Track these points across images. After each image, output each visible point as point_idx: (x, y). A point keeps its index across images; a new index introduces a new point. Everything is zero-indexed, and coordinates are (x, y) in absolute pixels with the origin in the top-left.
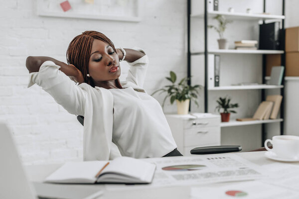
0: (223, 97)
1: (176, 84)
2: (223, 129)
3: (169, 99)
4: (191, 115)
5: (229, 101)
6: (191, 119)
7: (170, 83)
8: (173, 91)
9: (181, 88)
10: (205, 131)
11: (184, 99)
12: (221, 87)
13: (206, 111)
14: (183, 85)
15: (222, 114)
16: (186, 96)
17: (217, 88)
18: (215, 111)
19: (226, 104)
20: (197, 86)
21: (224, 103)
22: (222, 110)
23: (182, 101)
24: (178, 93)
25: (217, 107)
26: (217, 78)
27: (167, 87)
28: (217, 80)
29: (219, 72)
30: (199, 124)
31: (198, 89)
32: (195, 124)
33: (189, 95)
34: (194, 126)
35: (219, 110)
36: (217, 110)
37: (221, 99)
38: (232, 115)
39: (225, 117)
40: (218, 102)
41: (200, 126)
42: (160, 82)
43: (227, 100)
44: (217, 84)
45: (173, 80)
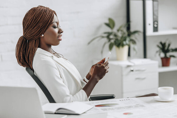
0: (163, 42)
1: (115, 30)
2: (161, 74)
3: (107, 45)
4: (130, 61)
5: (169, 45)
6: (128, 66)
7: (108, 30)
8: (111, 37)
9: (120, 34)
10: (143, 77)
11: (123, 45)
12: (160, 32)
13: (145, 56)
14: (122, 31)
15: (162, 59)
16: (124, 43)
17: (156, 34)
18: (155, 56)
19: (166, 48)
20: (135, 32)
21: (164, 48)
22: (163, 55)
23: (121, 48)
24: (117, 40)
25: (157, 52)
26: (156, 23)
27: (105, 33)
28: (156, 26)
29: (157, 17)
30: (136, 71)
31: (136, 34)
32: (132, 71)
33: (127, 42)
34: (132, 72)
35: (160, 55)
36: (158, 54)
37: (161, 43)
38: (172, 59)
39: (165, 62)
40: (158, 46)
41: (137, 72)
42: (99, 28)
43: (167, 45)
44: (156, 29)
45: (111, 25)
